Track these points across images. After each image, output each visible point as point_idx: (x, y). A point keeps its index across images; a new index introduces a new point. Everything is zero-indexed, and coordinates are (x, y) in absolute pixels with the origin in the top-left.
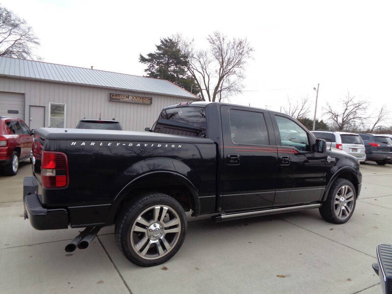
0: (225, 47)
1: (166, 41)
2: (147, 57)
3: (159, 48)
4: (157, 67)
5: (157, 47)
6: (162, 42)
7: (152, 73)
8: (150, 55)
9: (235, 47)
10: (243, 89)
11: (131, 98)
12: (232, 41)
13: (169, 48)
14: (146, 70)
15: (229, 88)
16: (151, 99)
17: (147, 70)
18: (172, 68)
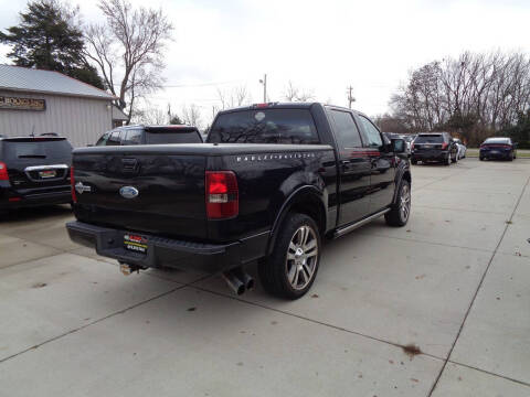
0: (129, 21)
1: (40, 7)
2: (8, 33)
3: (27, 18)
4: (28, 50)
5: (25, 16)
6: (31, 8)
7: (22, 60)
8: (13, 30)
9: (145, 22)
10: (164, 85)
11: (7, 101)
12: (139, 13)
13: (46, 18)
14: (9, 55)
15: (144, 83)
16: (44, 102)
17: (12, 54)
18: (55, 52)
